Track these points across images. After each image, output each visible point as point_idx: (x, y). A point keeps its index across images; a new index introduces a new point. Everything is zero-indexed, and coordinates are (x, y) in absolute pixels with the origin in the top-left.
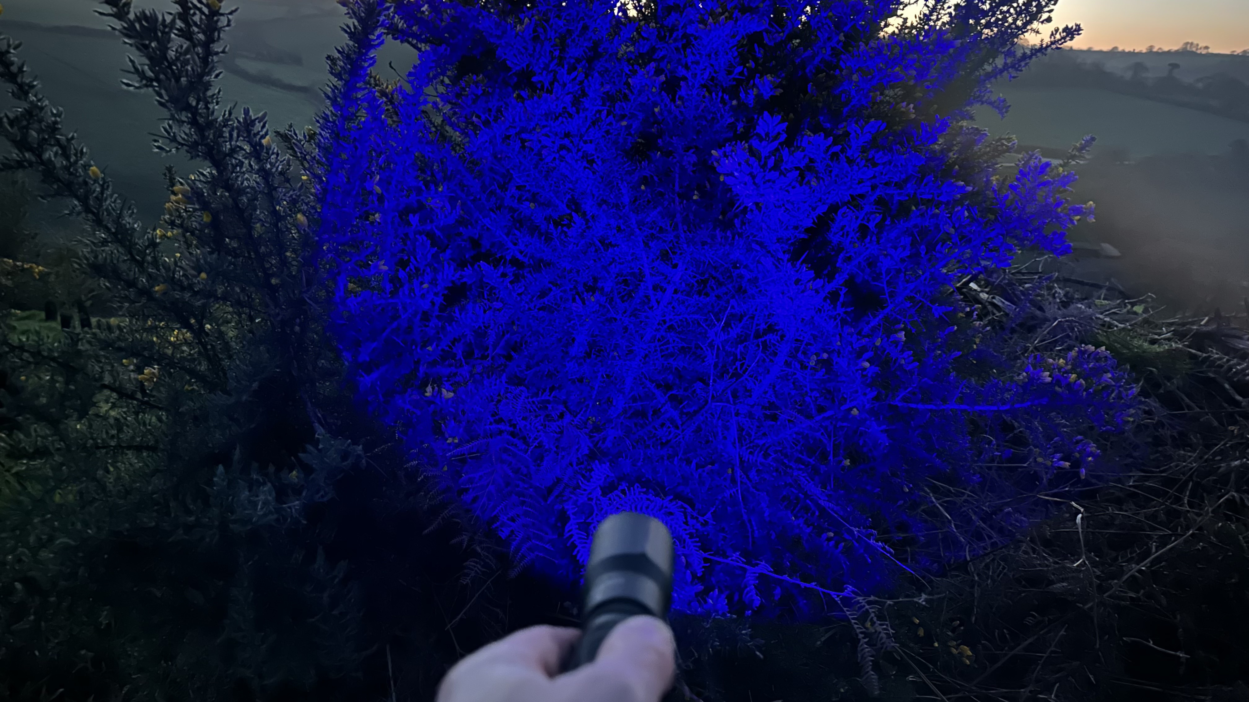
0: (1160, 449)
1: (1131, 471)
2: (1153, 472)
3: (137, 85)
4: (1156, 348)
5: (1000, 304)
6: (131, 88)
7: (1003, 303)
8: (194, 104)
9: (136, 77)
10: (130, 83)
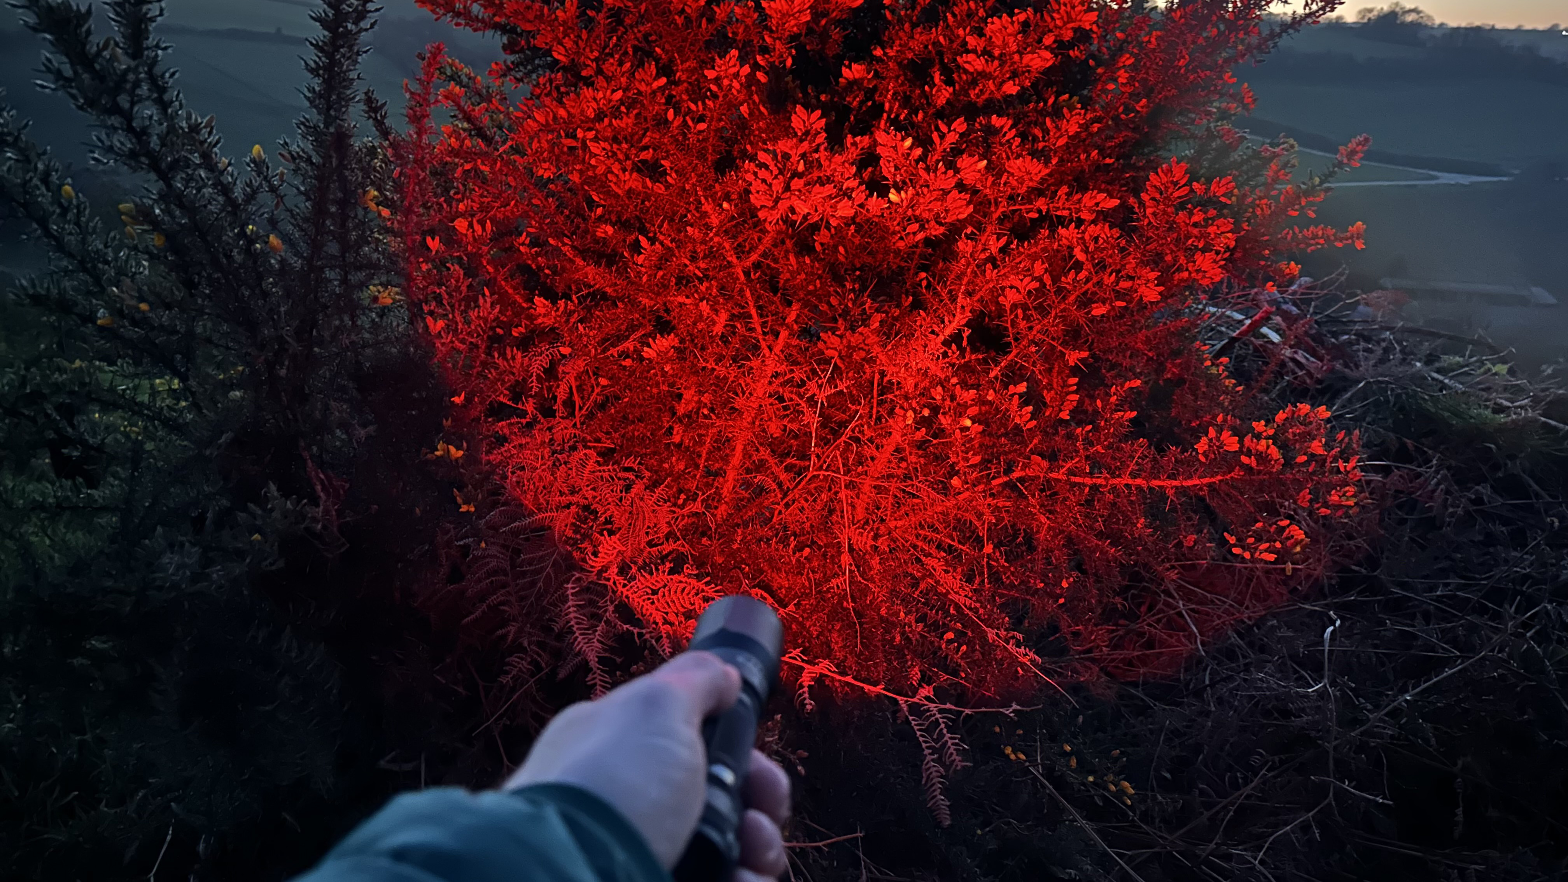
0: (1491, 550)
1: (1448, 578)
2: (1475, 579)
3: (53, 86)
4: (1502, 418)
5: (1303, 361)
6: (47, 90)
7: (1307, 359)
8: (127, 106)
9: (51, 77)
10: (45, 84)
